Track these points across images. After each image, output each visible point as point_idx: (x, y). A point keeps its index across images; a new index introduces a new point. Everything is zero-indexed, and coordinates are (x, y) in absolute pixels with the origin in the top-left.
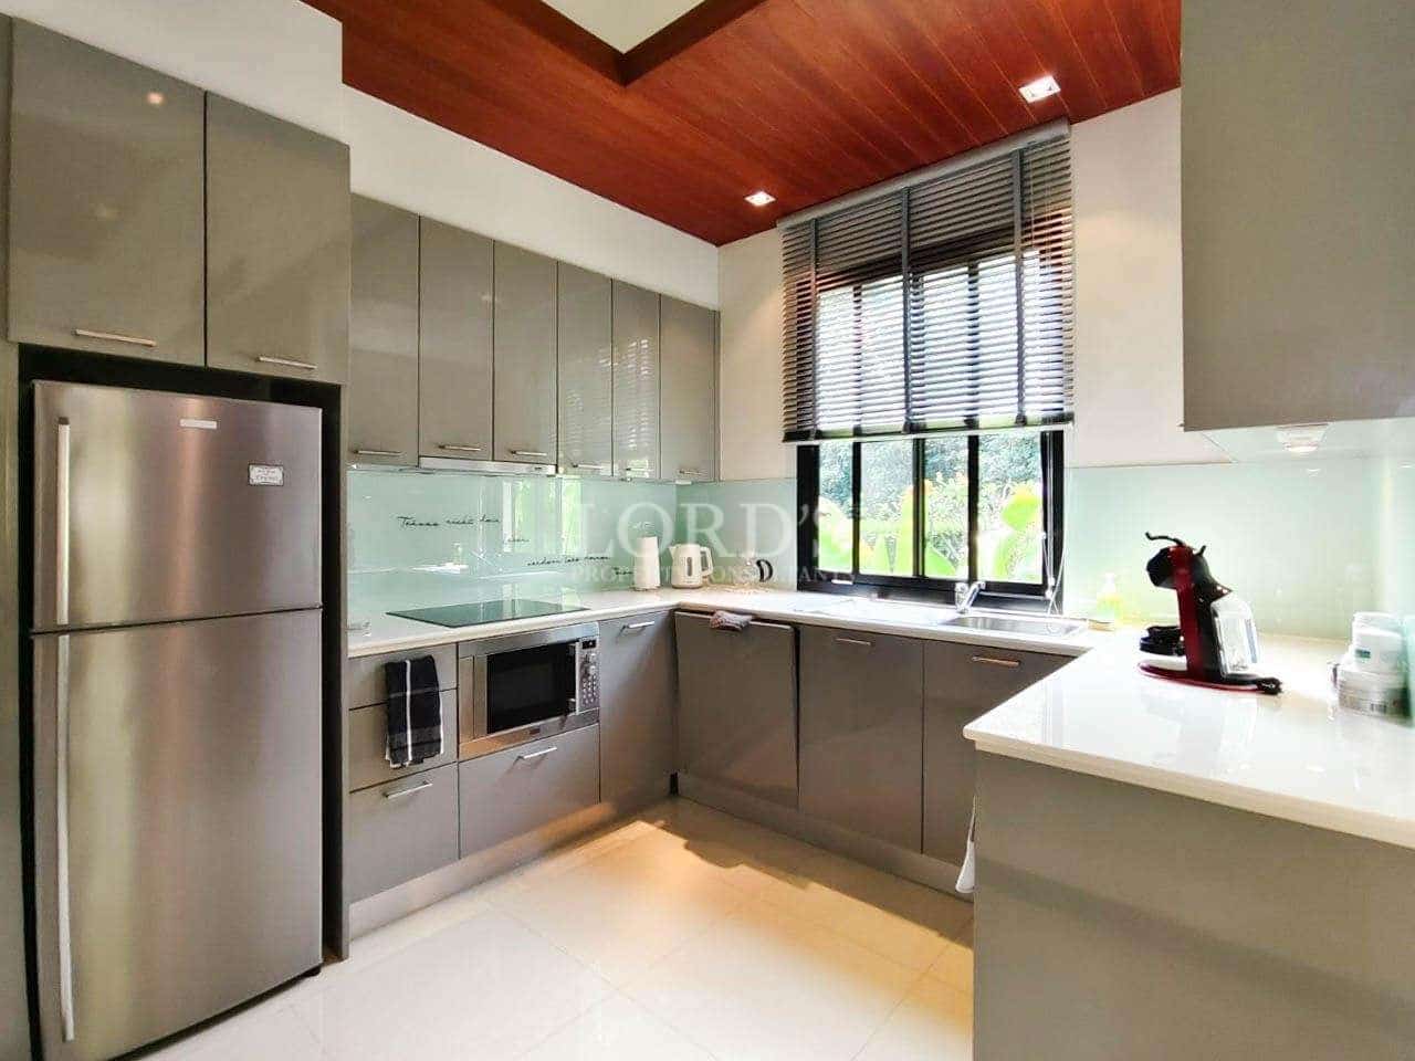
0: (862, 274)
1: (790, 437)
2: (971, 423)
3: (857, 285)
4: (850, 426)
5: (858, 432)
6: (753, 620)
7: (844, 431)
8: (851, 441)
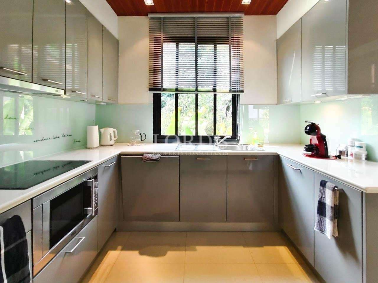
0: (178, 40)
1: (151, 89)
2: (215, 90)
3: (177, 43)
4: (174, 87)
5: (177, 90)
6: (161, 156)
7: (173, 89)
8: (174, 93)
